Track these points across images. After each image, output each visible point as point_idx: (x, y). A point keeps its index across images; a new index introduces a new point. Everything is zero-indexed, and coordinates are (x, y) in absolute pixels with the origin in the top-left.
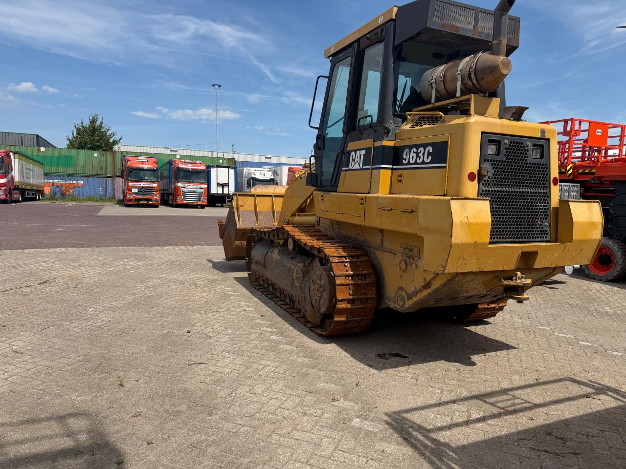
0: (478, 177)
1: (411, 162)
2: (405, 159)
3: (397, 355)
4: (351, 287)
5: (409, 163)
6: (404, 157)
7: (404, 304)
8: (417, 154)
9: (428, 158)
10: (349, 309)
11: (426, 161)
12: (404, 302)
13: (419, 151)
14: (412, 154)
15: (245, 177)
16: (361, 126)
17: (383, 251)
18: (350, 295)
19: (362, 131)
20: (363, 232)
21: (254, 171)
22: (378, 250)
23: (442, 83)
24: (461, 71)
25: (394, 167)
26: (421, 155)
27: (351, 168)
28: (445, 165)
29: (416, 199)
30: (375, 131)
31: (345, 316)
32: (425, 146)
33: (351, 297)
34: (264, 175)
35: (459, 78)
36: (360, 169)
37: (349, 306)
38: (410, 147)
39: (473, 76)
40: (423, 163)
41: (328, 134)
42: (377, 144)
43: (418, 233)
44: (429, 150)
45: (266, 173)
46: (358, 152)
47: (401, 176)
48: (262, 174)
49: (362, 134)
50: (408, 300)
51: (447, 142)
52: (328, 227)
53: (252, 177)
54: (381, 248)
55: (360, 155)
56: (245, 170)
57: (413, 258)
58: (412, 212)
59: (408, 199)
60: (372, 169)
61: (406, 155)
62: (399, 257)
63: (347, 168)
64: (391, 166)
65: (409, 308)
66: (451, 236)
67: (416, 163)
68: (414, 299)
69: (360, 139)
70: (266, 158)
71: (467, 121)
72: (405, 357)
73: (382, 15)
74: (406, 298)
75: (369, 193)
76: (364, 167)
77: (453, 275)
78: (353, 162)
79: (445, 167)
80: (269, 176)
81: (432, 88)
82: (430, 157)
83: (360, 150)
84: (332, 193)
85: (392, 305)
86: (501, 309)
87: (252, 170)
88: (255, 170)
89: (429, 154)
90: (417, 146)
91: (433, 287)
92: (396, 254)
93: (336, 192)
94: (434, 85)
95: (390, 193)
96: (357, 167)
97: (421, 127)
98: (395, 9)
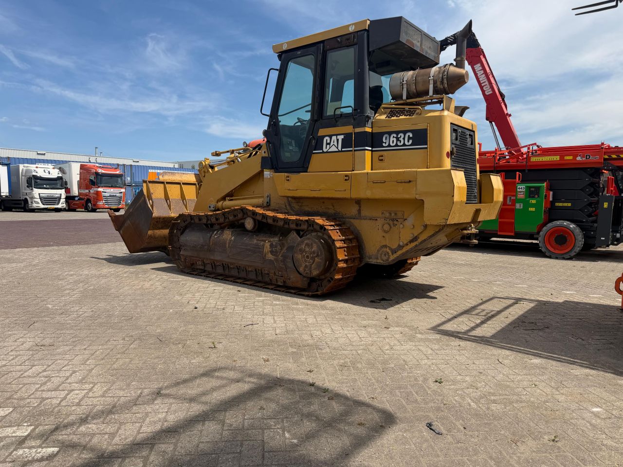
0: (451, 154)
1: (391, 144)
2: (385, 143)
3: (383, 299)
4: (345, 249)
5: (389, 146)
6: (384, 141)
7: (389, 258)
8: (398, 139)
9: (408, 141)
10: (345, 268)
11: (406, 143)
12: (389, 256)
13: (399, 136)
14: (392, 139)
15: (22, 176)
16: (337, 114)
17: (361, 219)
18: (345, 256)
19: (337, 119)
20: (333, 206)
21: (35, 169)
22: (354, 219)
23: (414, 84)
24: (433, 77)
25: (374, 149)
26: (401, 139)
27: (325, 150)
28: (426, 146)
29: (414, 171)
30: (354, 119)
31: (341, 274)
32: (405, 132)
33: (347, 257)
34: (49, 173)
35: (432, 82)
36: (339, 151)
37: (345, 265)
38: (390, 133)
39: (445, 81)
40: (404, 145)
41: (280, 121)
42: (358, 130)
43: (418, 197)
44: (409, 136)
45: (52, 171)
46: (334, 138)
47: (382, 156)
48: (46, 171)
49: (337, 122)
50: (392, 254)
51: (426, 130)
52: (284, 207)
53: (33, 175)
54: (359, 216)
55: (338, 140)
56: (21, 167)
57: (397, 220)
58: (410, 181)
59: (404, 172)
60: (355, 150)
61: (386, 139)
62: (380, 222)
63: (321, 151)
64: (370, 149)
65: (392, 261)
66: (453, 196)
67: (397, 145)
68: (400, 252)
69: (335, 126)
70: (38, 154)
71: (442, 114)
72: (390, 300)
73: (353, 24)
74: (390, 252)
75: (353, 171)
76: (343, 150)
77: (441, 227)
78: (328, 146)
79: (426, 148)
80: (55, 173)
81: (403, 88)
82: (411, 141)
83: (337, 135)
84: (301, 173)
85: (373, 261)
86: (416, 264)
87: (32, 167)
88: (37, 167)
89: (409, 138)
90: (397, 133)
91: (420, 240)
92: (377, 220)
93: (307, 172)
94: (405, 86)
95: (372, 170)
96: (334, 149)
97: (397, 118)
98: (368, 22)
